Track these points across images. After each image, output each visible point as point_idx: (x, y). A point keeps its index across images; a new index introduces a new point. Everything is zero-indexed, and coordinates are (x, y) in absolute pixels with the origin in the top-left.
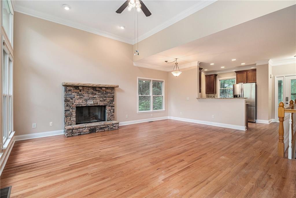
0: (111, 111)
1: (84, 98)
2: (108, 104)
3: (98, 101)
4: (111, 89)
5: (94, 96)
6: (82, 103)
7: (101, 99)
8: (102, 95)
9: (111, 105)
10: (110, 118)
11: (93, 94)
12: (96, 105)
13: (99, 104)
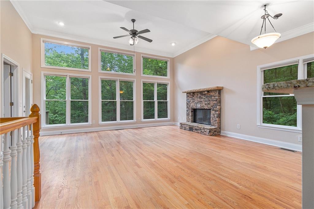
0: (215, 115)
1: (195, 102)
2: (212, 108)
3: (204, 104)
4: (215, 91)
5: (201, 100)
6: (194, 106)
7: (206, 103)
8: (207, 99)
9: (214, 109)
10: (214, 123)
11: (200, 98)
12: (202, 108)
13: (204, 107)
